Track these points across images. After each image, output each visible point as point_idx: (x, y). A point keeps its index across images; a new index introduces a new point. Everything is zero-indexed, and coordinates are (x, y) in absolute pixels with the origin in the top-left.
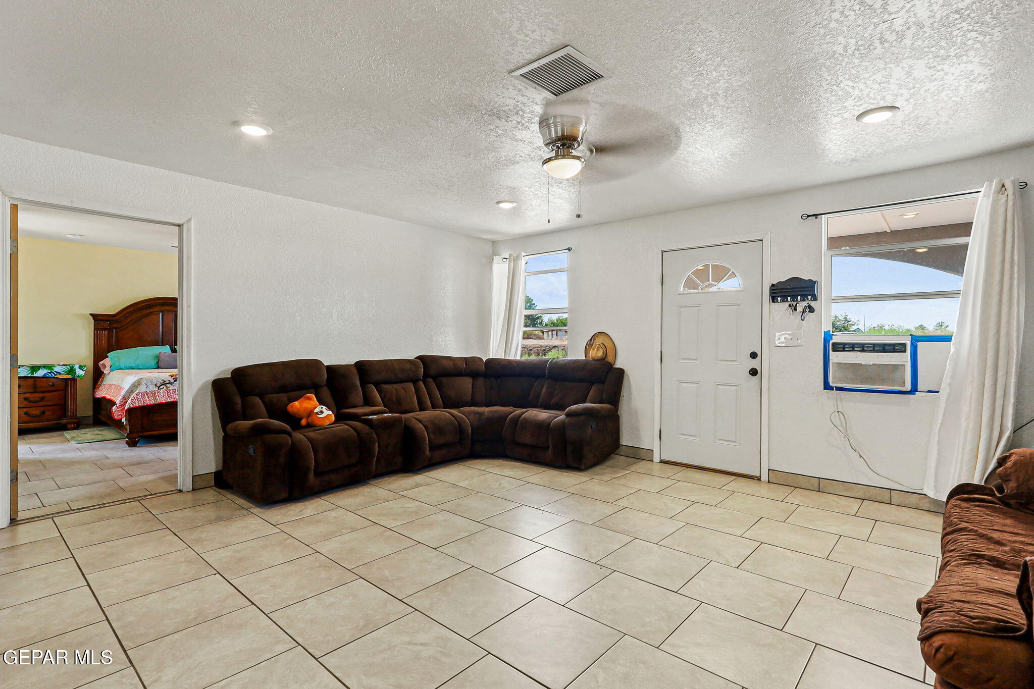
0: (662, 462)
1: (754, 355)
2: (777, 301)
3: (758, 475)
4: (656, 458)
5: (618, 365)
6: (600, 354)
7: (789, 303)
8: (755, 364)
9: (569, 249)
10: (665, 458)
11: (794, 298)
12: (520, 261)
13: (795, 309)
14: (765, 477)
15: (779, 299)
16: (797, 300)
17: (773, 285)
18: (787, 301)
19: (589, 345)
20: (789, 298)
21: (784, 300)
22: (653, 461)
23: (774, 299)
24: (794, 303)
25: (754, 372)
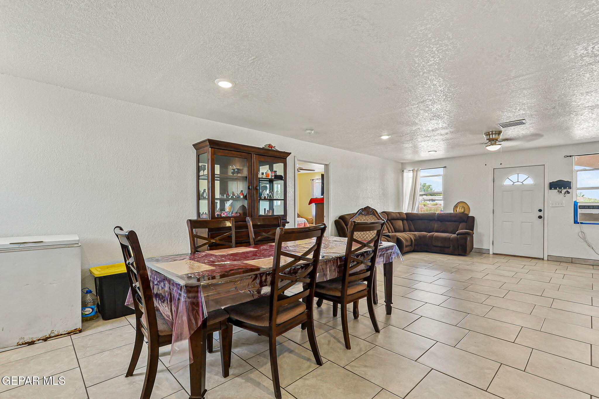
0: (494, 254)
1: (540, 211)
2: (552, 189)
3: (543, 258)
4: (491, 253)
5: (470, 215)
6: (463, 211)
7: (557, 190)
8: (541, 214)
9: (445, 167)
10: (495, 252)
11: (560, 188)
12: (419, 172)
13: (561, 192)
14: (546, 258)
15: (553, 188)
16: (562, 189)
17: (550, 183)
18: (557, 189)
19: (456, 207)
20: (558, 188)
21: (555, 188)
22: (489, 254)
23: (551, 189)
24: (560, 190)
25: (540, 217)
